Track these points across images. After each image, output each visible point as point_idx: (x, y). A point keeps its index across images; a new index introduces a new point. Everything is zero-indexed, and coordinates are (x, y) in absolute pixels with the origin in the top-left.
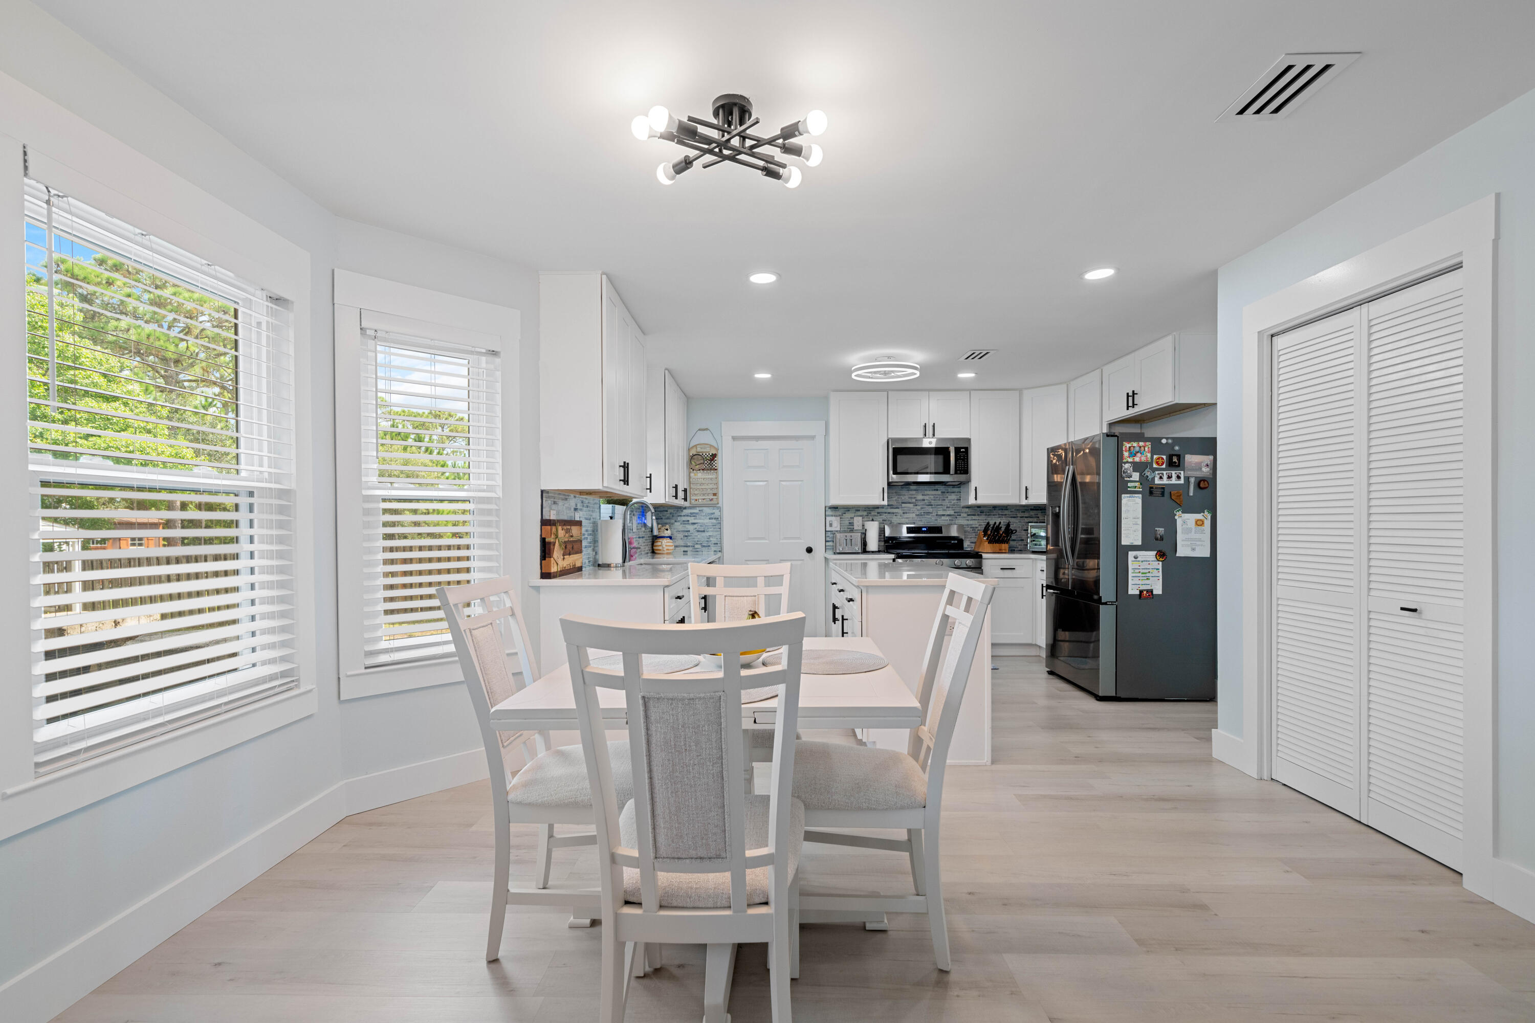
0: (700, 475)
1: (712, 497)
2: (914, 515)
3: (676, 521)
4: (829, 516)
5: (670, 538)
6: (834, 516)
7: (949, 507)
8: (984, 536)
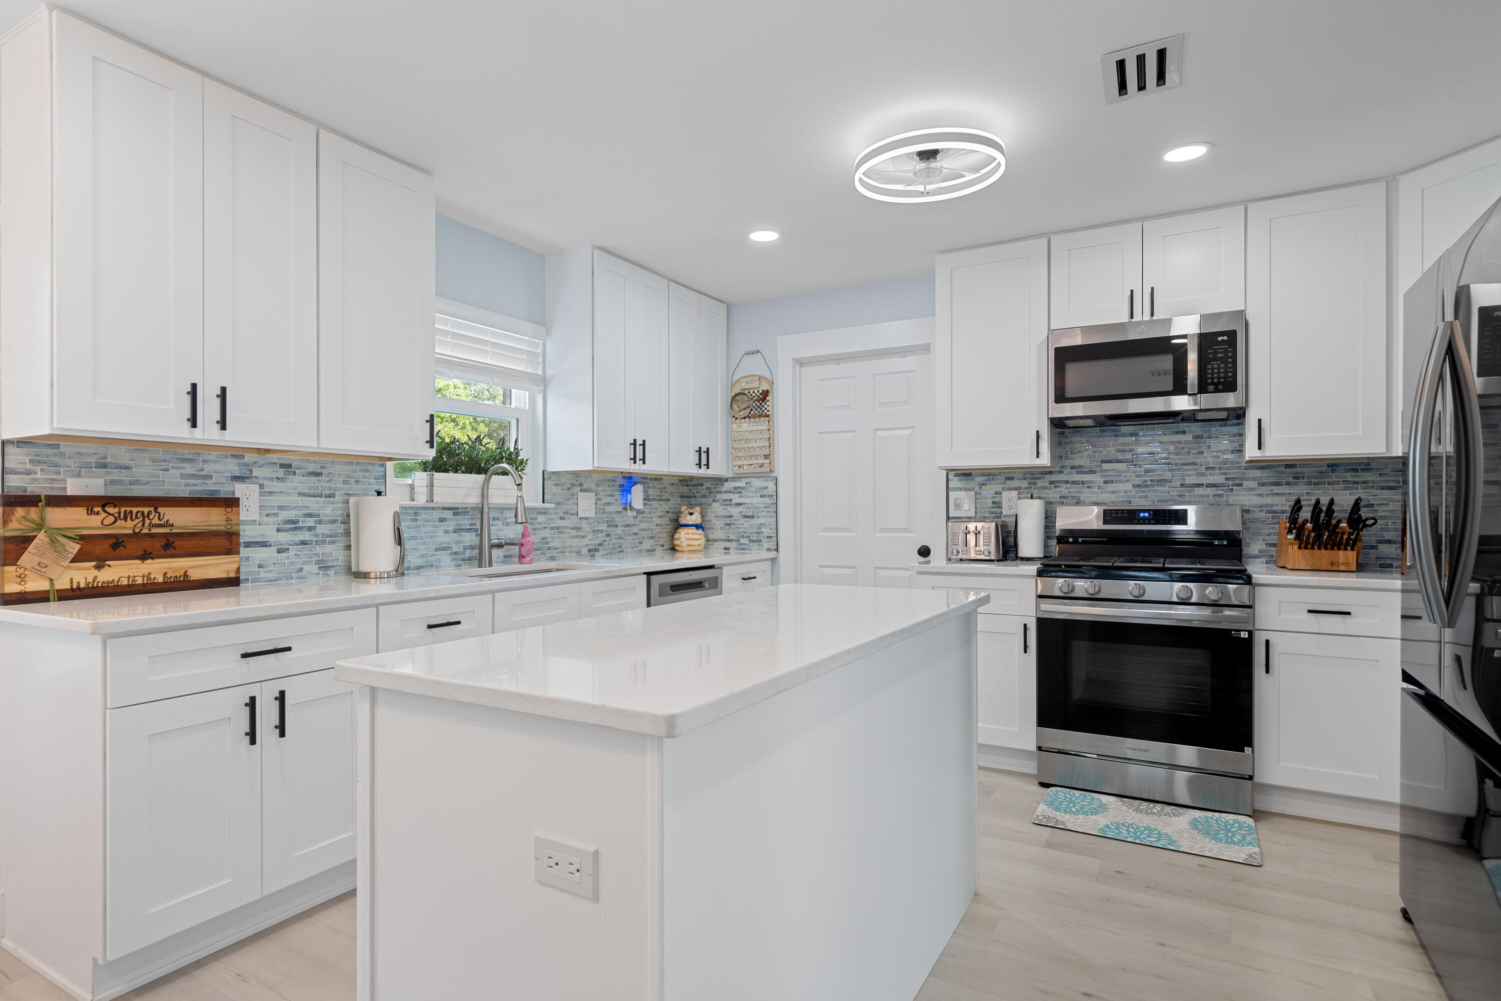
0: (746, 425)
1: (762, 461)
2: (1129, 486)
3: (714, 501)
4: (955, 489)
5: (697, 527)
6: (966, 489)
7: (1213, 468)
8: (1290, 531)
